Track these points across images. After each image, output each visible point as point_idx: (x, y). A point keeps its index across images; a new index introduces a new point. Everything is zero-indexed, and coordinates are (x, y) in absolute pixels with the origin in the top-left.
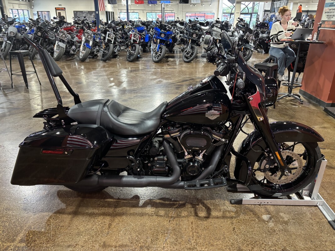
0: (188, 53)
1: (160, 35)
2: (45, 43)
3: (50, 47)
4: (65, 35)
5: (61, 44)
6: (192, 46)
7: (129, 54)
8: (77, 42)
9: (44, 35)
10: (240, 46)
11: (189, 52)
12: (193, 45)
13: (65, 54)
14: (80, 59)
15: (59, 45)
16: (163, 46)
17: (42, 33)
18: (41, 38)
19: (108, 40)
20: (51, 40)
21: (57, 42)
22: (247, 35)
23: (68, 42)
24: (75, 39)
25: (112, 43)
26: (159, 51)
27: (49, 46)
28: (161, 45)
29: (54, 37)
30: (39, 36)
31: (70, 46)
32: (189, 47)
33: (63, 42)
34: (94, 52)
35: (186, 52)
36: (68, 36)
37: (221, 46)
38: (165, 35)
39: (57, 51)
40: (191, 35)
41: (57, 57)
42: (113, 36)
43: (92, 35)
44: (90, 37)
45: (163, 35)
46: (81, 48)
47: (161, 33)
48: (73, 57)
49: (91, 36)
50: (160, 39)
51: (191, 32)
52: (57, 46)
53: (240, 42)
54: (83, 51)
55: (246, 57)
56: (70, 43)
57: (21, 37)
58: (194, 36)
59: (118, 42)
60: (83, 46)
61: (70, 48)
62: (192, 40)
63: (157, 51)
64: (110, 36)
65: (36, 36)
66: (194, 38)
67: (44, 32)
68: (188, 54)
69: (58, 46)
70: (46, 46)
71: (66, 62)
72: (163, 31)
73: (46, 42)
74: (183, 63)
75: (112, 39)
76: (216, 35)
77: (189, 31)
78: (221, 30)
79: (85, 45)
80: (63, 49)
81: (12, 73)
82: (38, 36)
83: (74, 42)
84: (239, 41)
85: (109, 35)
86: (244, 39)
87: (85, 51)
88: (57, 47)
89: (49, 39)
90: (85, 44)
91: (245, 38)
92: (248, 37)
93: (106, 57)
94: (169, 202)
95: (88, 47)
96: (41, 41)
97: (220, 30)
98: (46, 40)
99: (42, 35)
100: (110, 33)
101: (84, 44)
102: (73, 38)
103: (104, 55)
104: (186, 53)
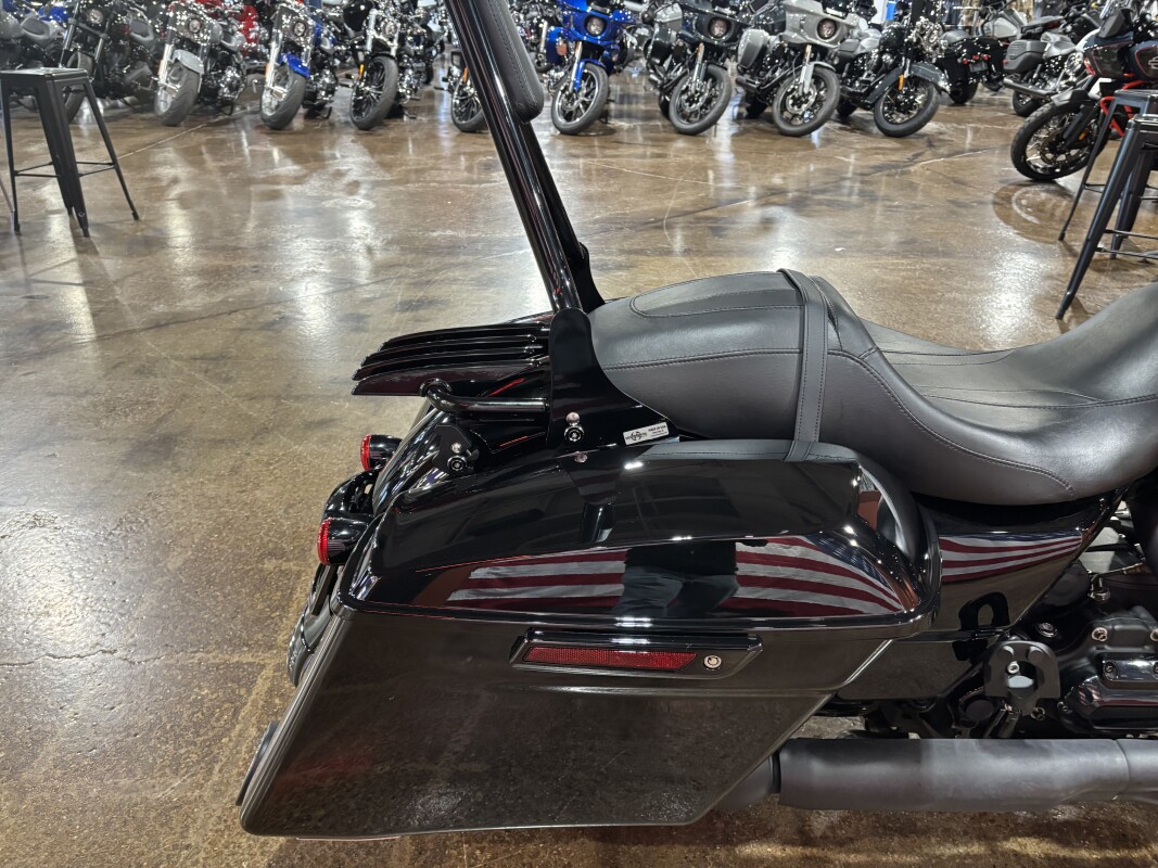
0: (693, 96)
1: (586, 25)
2: (116, 55)
3: (136, 73)
4: (199, 20)
5: (186, 58)
6: (707, 70)
7: (462, 101)
8: (244, 52)
9: (112, 21)
10: (887, 72)
11: (696, 92)
12: (711, 67)
13: (199, 98)
14: (264, 120)
15: (177, 60)
16: (597, 69)
17: (106, 14)
18: (102, 35)
19: (376, 43)
20: (139, 43)
21: (168, 49)
22: (922, 29)
23: (212, 53)
24: (234, 39)
25: (392, 57)
26: (580, 89)
27: (132, 68)
28: (589, 65)
29: (150, 32)
30: (96, 27)
31: (216, 68)
32: (699, 75)
33: (193, 47)
34: (317, 91)
35: (683, 92)
36: (211, 26)
37: (818, 69)
38: (605, 22)
39: (170, 85)
40: (706, 28)
41: (170, 109)
42: (396, 28)
43: (311, 22)
44: (301, 28)
45: (595, 28)
46: (270, 76)
47: (590, 18)
48: (230, 114)
49: (306, 26)
50: (583, 42)
51: (705, 13)
52: (170, 65)
53: (887, 58)
54: (278, 89)
55: (915, 112)
56: (220, 57)
57: (16, 28)
58: (718, 30)
59: (410, 56)
60: (276, 68)
61: (219, 76)
62: (709, 47)
63: (574, 91)
64: (384, 27)
65: (81, 25)
66: (716, 37)
67: (114, 12)
68: (691, 101)
69: (175, 64)
70: (121, 68)
71: (211, 132)
72: (598, 8)
73: (121, 49)
74: (675, 136)
75: (391, 40)
76: (801, 26)
77: (697, 11)
78: (824, 8)
79: (283, 64)
80: (193, 76)
81: (16, 168)
82: (89, 24)
83: (231, 52)
84: (881, 54)
85: (378, 22)
86: (910, 42)
87: (283, 85)
88: (169, 72)
89: (132, 39)
90: (285, 60)
91: (913, 36)
92: (923, 35)
93: (369, 114)
94: (1096, 855)
95: (296, 69)
96: (103, 46)
97: (819, 5)
98: (122, 42)
99: (104, 21)
100: (381, 13)
101: (279, 59)
102: (228, 35)
103: (358, 106)
104: (685, 97)
